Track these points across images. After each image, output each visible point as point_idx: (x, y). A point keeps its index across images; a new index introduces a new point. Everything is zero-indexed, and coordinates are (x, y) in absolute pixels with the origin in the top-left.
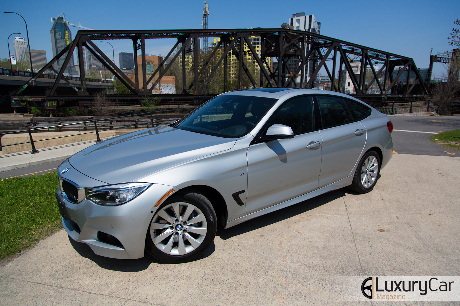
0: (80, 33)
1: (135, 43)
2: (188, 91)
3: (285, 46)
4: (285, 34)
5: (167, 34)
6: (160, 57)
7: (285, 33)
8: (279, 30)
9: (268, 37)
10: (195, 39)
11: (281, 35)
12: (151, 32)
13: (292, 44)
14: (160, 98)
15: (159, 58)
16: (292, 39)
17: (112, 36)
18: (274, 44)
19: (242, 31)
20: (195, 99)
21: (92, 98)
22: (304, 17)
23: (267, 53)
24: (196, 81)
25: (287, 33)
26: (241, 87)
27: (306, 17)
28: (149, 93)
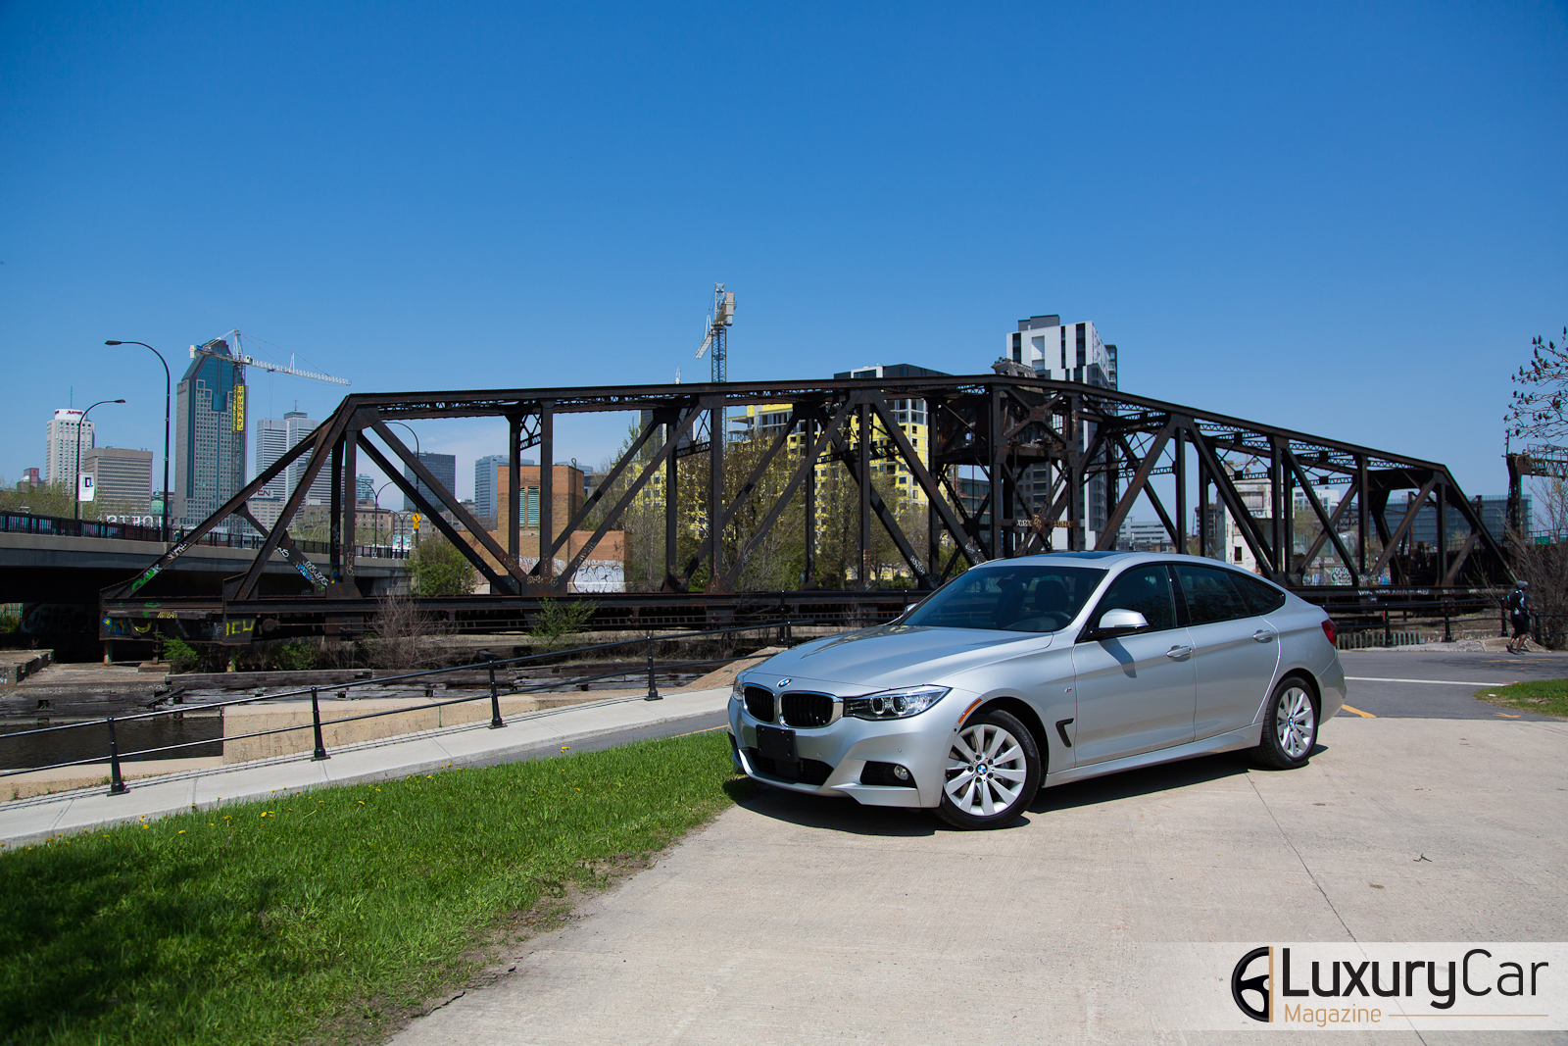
0: (354, 402)
1: (516, 428)
2: (683, 581)
3: (1008, 431)
4: (1006, 392)
5: (621, 398)
6: (574, 469)
7: (1008, 388)
8: (987, 381)
9: (949, 402)
10: (715, 411)
11: (994, 394)
12: (574, 392)
13: (1031, 423)
14: (594, 606)
15: (571, 470)
16: (1033, 406)
17: (448, 408)
18: (971, 425)
19: (866, 384)
20: (709, 608)
21: (369, 608)
22: (1059, 329)
23: (949, 451)
24: (715, 548)
25: (1014, 387)
26: (867, 564)
27: (1063, 329)
28: (558, 588)
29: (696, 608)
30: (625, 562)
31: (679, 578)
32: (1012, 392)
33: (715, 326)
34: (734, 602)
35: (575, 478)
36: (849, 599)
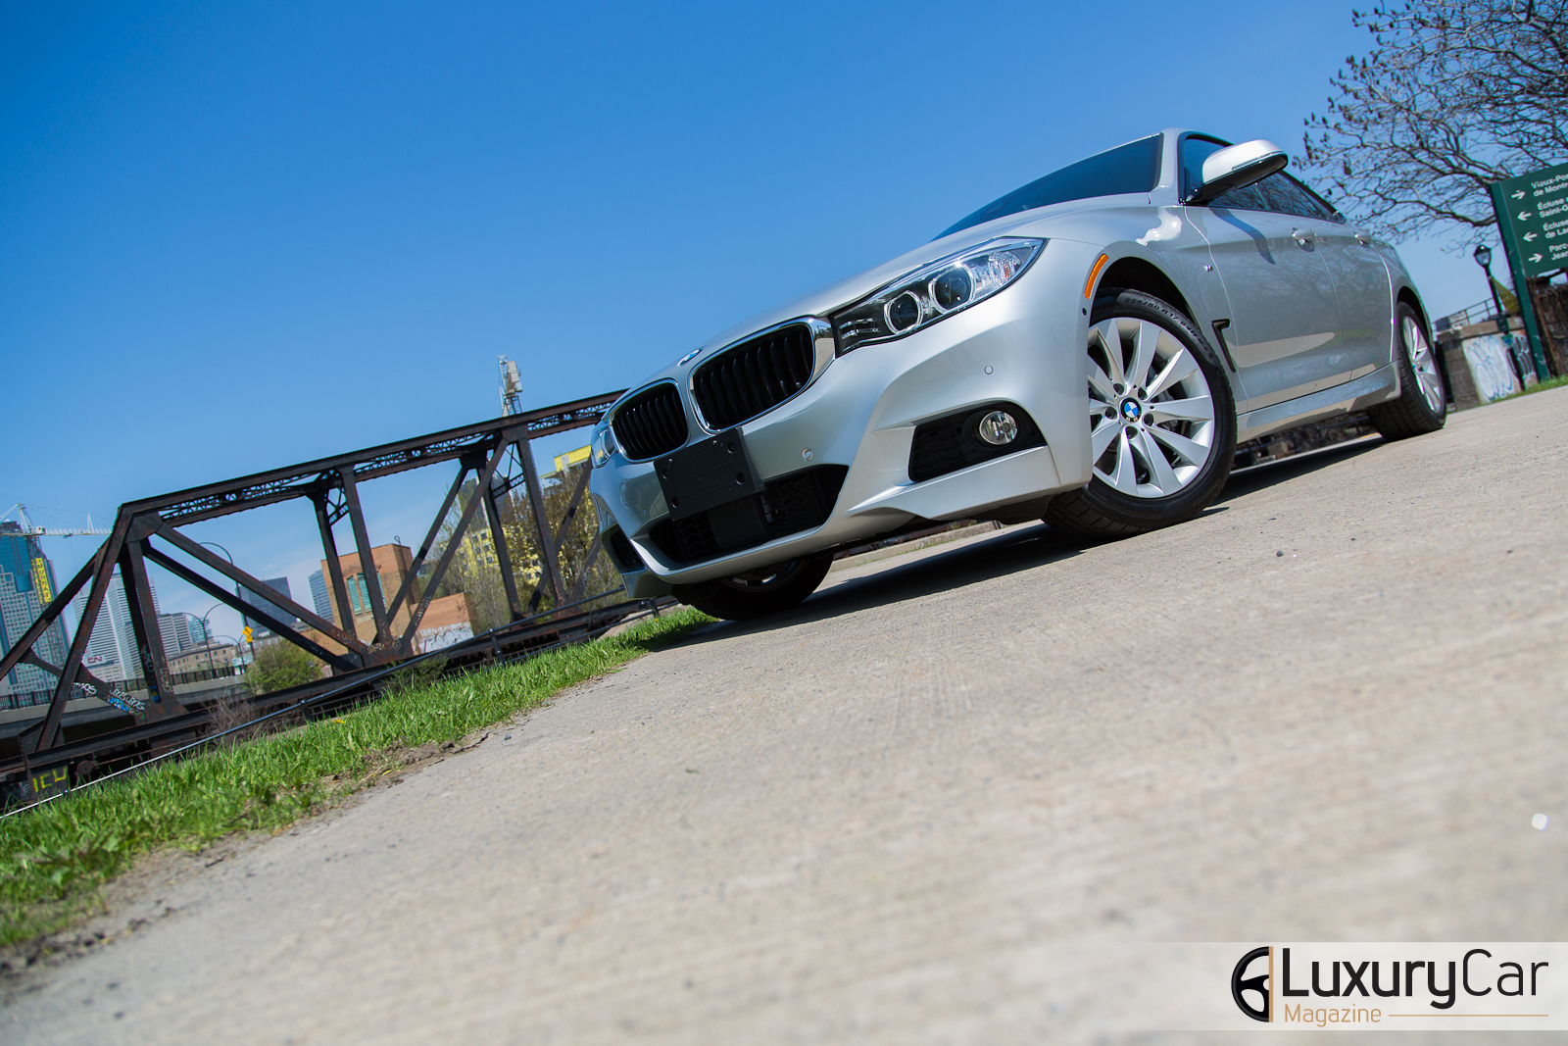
0: (129, 511)
1: (320, 503)
2: (529, 615)
5: (423, 450)
6: (400, 546)
10: (521, 442)
12: (372, 453)
14: (445, 659)
15: (397, 548)
17: (240, 498)
20: (562, 632)
21: (199, 721)
24: (553, 574)
28: (402, 650)
29: (549, 636)
30: (471, 621)
31: (525, 613)
34: (584, 620)
35: (402, 555)
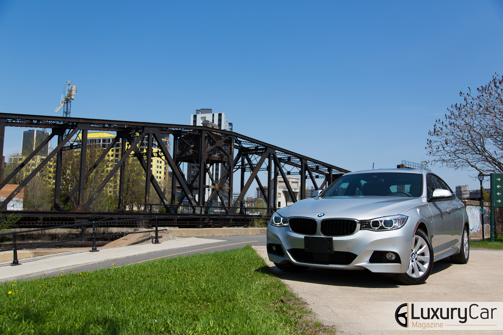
2: (62, 206)
3: (207, 149)
4: (207, 134)
5: (38, 121)
7: (207, 132)
8: (200, 128)
9: (182, 136)
10: (85, 131)
11: (203, 134)
12: (17, 116)
13: (216, 147)
16: (217, 140)
18: (192, 146)
19: (151, 125)
20: (77, 218)
22: (211, 115)
23: (182, 156)
24: (81, 191)
25: (210, 132)
26: (147, 201)
27: (213, 115)
29: (70, 218)
30: (24, 198)
31: (60, 205)
32: (210, 134)
33: (66, 99)
34: (88, 216)
36: (139, 216)
